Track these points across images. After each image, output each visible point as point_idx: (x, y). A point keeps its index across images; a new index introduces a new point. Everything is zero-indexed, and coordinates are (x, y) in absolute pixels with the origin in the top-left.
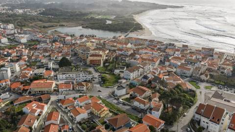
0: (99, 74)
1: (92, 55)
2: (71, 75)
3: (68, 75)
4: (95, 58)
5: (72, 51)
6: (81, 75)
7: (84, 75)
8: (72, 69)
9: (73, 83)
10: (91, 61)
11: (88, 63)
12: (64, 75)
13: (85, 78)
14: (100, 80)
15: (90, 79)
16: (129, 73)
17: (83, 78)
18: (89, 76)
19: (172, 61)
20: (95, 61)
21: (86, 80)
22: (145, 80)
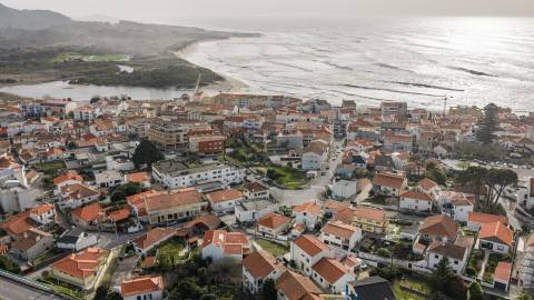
1: (192, 133)
2: (202, 175)
3: (195, 176)
6: (224, 172)
7: (230, 172)
10: (202, 145)
12: (187, 177)
13: (231, 178)
15: (243, 179)
16: (316, 157)
17: (228, 178)
18: (240, 173)
19: (360, 128)
20: (211, 144)
21: (233, 182)
22: (358, 165)
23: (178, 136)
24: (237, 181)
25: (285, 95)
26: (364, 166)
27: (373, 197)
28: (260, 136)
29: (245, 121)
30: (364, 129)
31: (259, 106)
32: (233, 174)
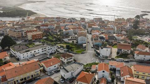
3: (33, 52)
12: (29, 53)
15: (56, 51)
16: (84, 38)
17: (49, 51)
18: (54, 48)
19: (93, 26)
20: (37, 36)
21: (51, 52)
22: (102, 40)
23: (22, 33)
24: (53, 52)
26: (105, 40)
27: (119, 55)
28: (56, 31)
29: (49, 26)
30: (94, 27)
31: (52, 21)
32: (51, 49)
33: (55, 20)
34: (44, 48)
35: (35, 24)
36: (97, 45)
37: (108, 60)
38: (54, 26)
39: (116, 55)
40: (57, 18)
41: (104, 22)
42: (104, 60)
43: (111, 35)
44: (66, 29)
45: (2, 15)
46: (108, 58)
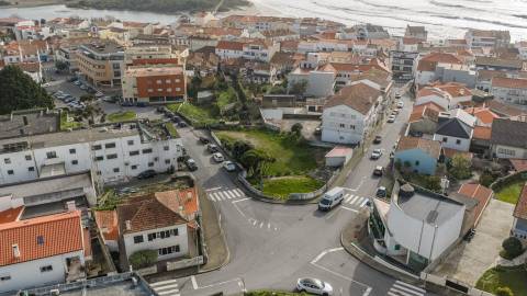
0: (201, 134)
1: (139, 62)
2: (62, 152)
3: (40, 155)
4: (156, 70)
5: (44, 59)
6: (122, 147)
7: (138, 146)
8: (59, 118)
9: (82, 201)
10: (141, 82)
11: (128, 91)
13: (143, 162)
14: (229, 165)
15: (175, 163)
16: (354, 117)
17: (134, 160)
18: (166, 148)
19: (440, 65)
20: (159, 82)
21: (148, 168)
22: (452, 140)
23: (117, 67)
24: (160, 167)
25: (322, 18)
26: (465, 143)
27: (517, 262)
28: (264, 72)
29: (246, 49)
30: (447, 66)
31: (278, 31)
32: (149, 151)
33: (295, 27)
34: (103, 143)
35: (203, 39)
36: (408, 164)
37: (418, 283)
38: (264, 51)
39: (497, 261)
40: (306, 22)
41: (516, 51)
42: (392, 277)
43: (514, 118)
44: (307, 68)
45: (138, 6)
46: (423, 275)
